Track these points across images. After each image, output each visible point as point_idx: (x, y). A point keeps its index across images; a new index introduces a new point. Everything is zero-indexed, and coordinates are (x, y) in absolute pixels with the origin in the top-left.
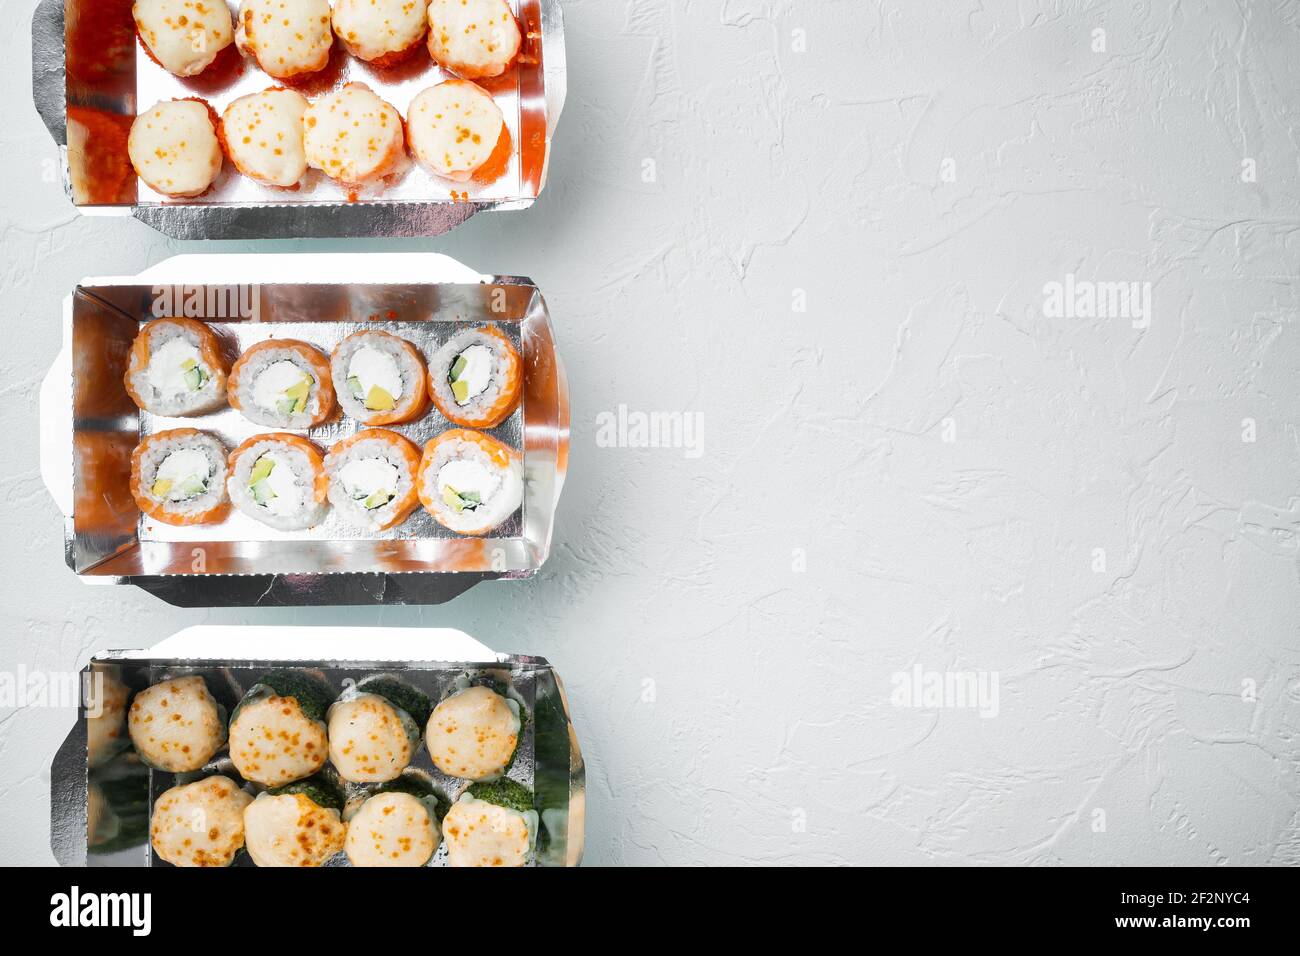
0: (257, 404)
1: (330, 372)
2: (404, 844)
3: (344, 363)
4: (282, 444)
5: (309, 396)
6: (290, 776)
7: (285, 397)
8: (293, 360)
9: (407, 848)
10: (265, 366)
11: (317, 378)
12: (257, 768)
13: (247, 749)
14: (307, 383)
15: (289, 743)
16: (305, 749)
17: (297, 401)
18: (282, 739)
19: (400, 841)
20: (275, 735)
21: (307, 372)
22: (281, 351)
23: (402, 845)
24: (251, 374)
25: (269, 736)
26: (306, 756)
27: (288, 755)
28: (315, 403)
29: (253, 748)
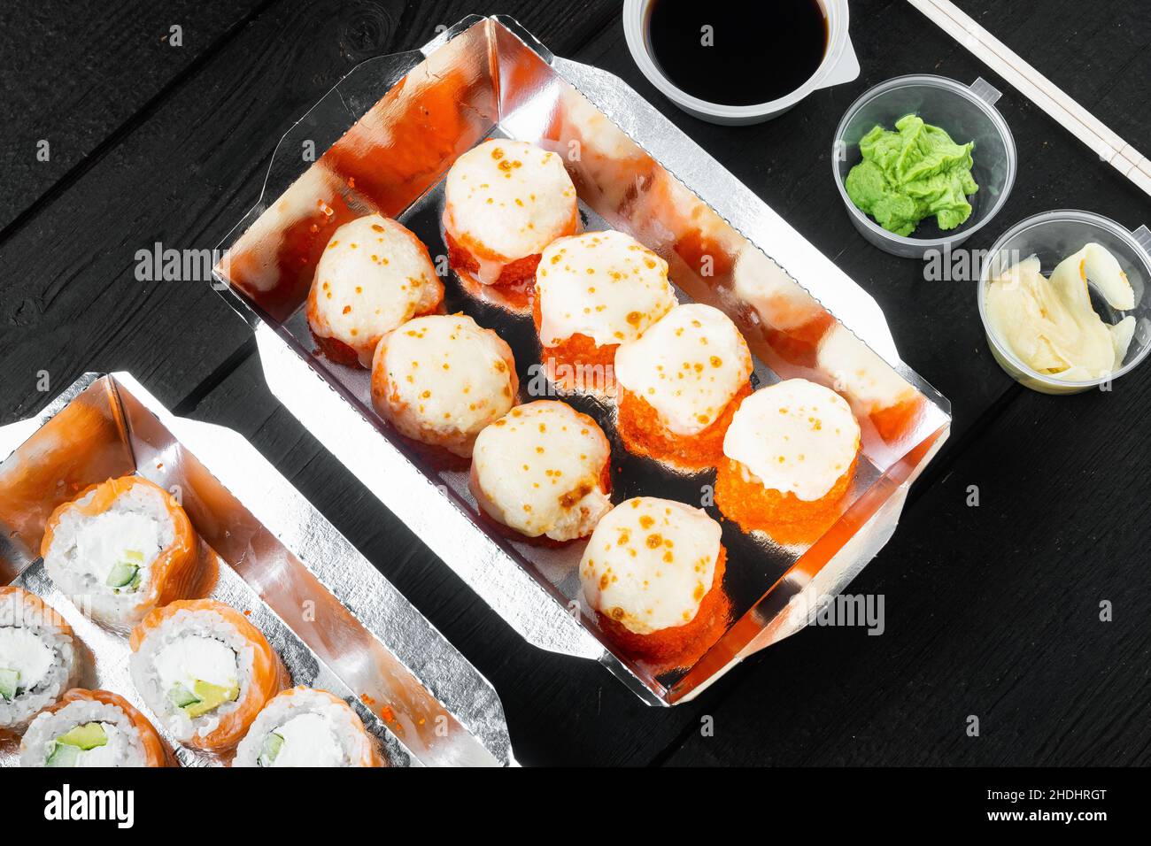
0: (156, 663)
1: (263, 707)
3: (287, 712)
4: (135, 732)
5: (216, 708)
7: (190, 686)
8: (239, 657)
10: (204, 634)
11: (243, 699)
14: (227, 695)
17: (198, 701)
21: (240, 682)
22: (237, 635)
24: (181, 629)
28: (213, 723)
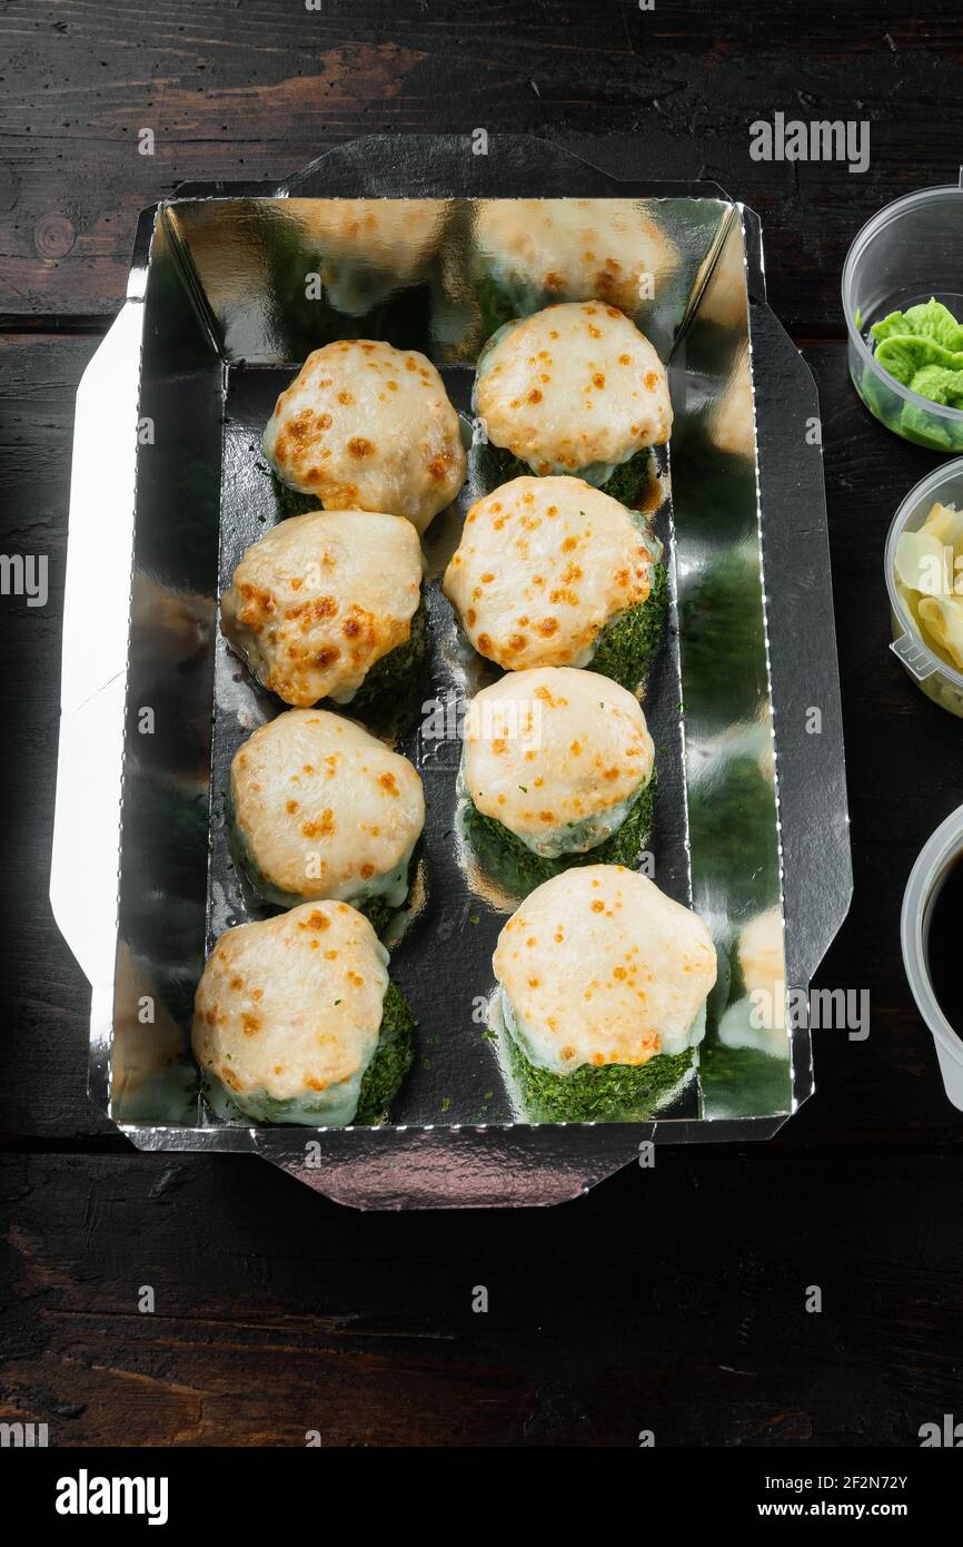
2: (320, 823)
6: (477, 594)
9: (311, 831)
12: (499, 525)
13: (541, 507)
15: (555, 583)
16: (536, 620)
18: (561, 569)
19: (328, 815)
23: (315, 817)
25: (570, 545)
26: (524, 622)
27: (529, 583)
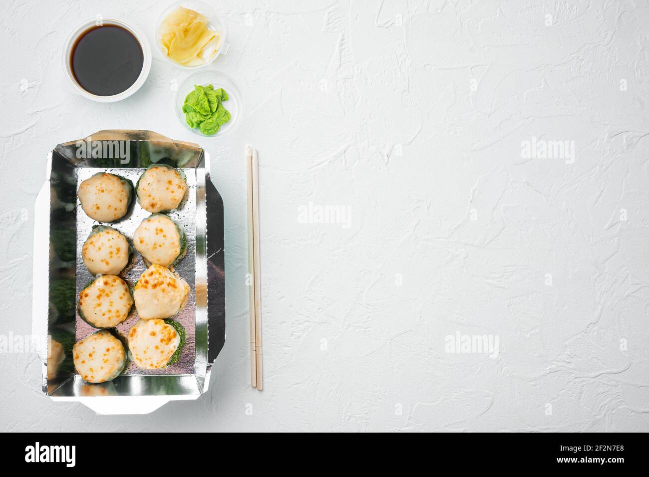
20: (99, 302)
29: (106, 313)
